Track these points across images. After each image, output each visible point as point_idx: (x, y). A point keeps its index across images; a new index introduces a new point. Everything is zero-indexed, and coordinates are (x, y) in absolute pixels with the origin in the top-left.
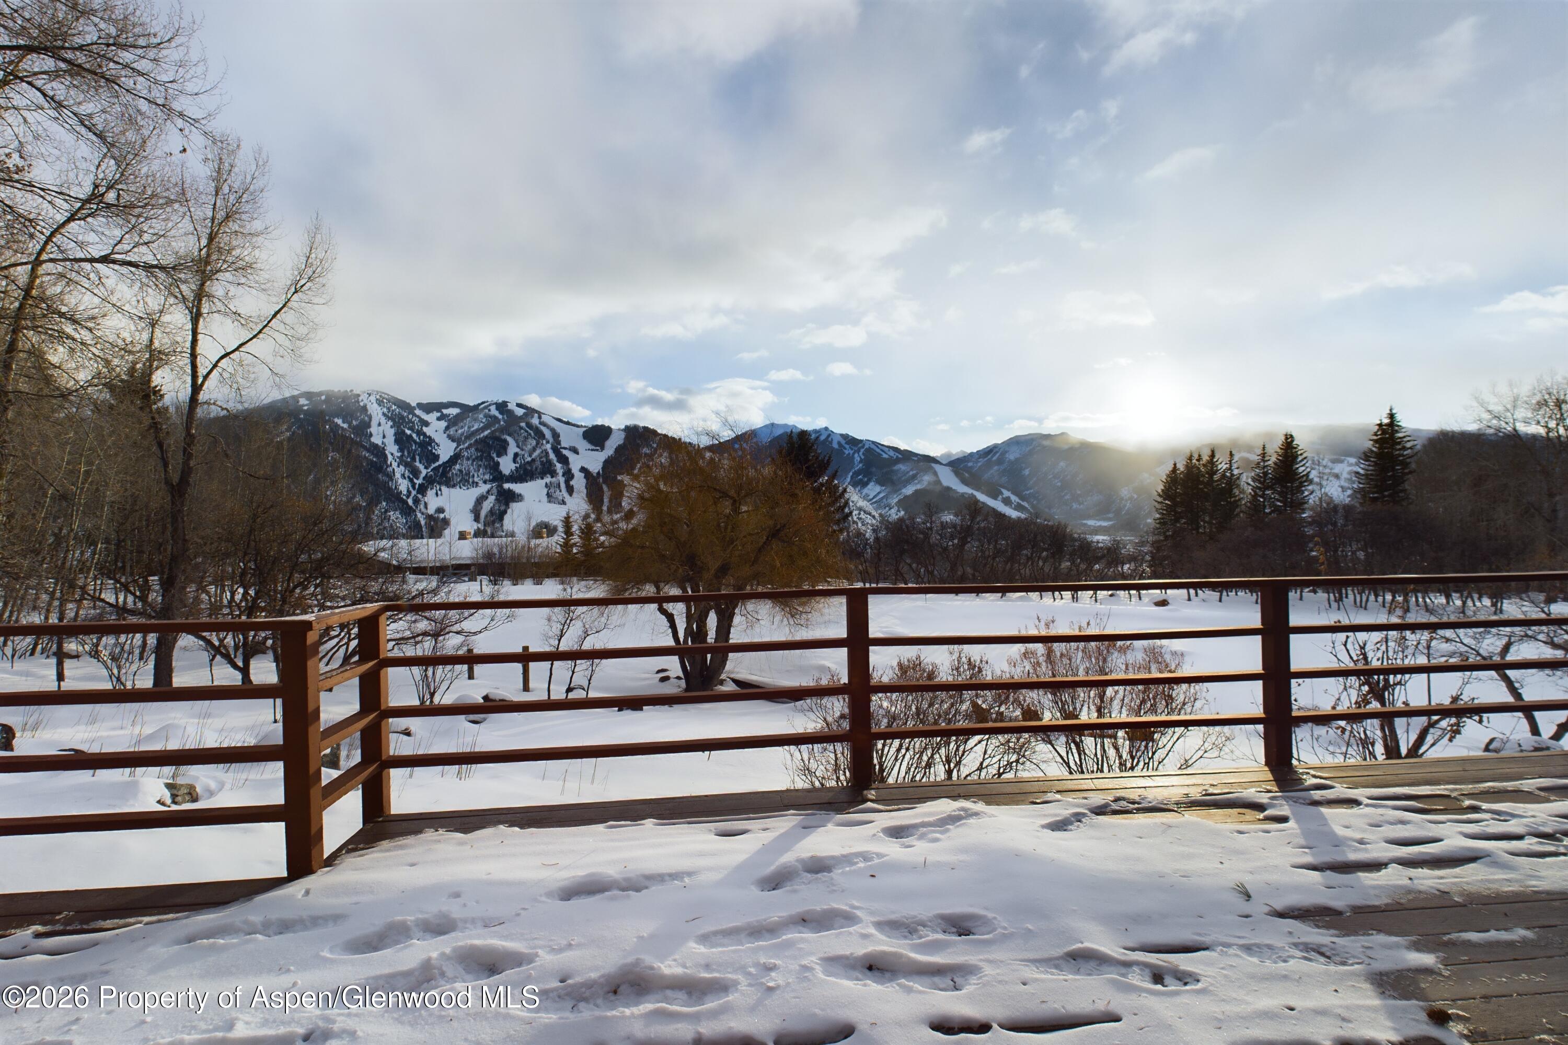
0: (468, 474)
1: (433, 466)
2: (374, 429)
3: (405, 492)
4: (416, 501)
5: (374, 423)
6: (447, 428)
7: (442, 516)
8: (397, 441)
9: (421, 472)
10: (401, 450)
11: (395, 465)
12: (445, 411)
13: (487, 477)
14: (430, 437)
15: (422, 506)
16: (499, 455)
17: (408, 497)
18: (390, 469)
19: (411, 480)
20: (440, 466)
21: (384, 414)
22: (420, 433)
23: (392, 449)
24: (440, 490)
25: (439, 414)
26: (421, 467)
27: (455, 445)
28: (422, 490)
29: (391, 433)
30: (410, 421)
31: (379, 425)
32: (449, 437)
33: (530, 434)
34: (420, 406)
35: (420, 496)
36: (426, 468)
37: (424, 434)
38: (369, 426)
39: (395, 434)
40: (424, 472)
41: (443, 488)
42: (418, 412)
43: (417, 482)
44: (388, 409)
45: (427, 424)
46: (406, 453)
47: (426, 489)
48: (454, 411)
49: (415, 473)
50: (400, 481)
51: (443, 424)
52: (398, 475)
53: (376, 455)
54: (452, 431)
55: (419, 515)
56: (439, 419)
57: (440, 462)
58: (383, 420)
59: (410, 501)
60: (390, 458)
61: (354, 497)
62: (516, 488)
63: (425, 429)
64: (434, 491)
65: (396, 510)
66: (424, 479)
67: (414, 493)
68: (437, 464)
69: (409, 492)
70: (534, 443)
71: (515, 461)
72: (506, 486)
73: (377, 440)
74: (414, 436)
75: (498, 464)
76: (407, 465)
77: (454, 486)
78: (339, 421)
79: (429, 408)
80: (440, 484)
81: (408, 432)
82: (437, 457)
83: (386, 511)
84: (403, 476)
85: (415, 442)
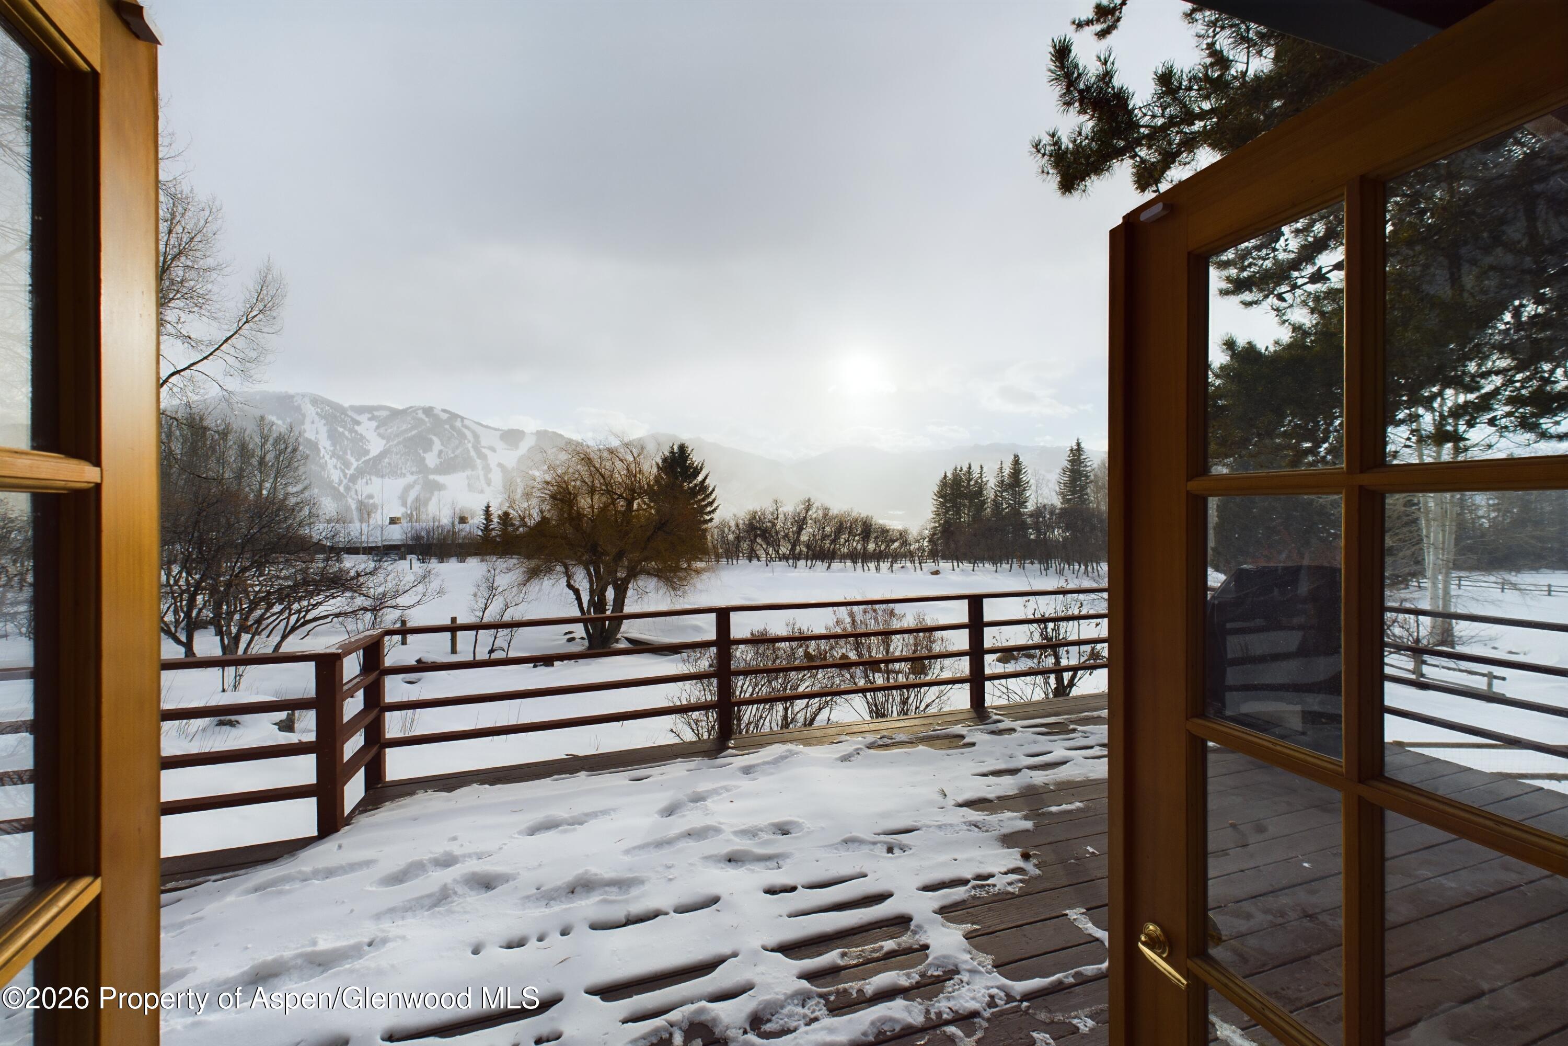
0: (396, 466)
1: (363, 459)
2: (307, 426)
3: (337, 481)
4: (348, 489)
5: (308, 421)
6: (377, 428)
7: (371, 501)
8: (330, 438)
9: (352, 464)
10: (334, 445)
11: (327, 457)
12: (376, 413)
13: (414, 469)
14: (361, 435)
15: (353, 493)
16: (425, 451)
17: (340, 485)
18: (322, 461)
19: (343, 471)
20: (370, 459)
21: (317, 413)
22: (352, 431)
23: (325, 444)
24: (370, 479)
25: (370, 416)
26: (353, 460)
27: (384, 442)
28: (353, 479)
29: (324, 430)
30: (343, 420)
31: (313, 422)
32: (380, 435)
33: (453, 435)
34: (353, 408)
35: (351, 484)
36: (357, 460)
37: (356, 432)
38: (303, 423)
39: (328, 431)
40: (355, 465)
41: (374, 478)
42: (350, 413)
43: (349, 472)
44: (322, 409)
45: (358, 423)
46: (338, 447)
47: (357, 478)
48: (384, 414)
49: (347, 465)
50: (332, 471)
51: (374, 424)
52: (330, 466)
53: (309, 449)
54: (382, 430)
55: (350, 500)
56: (370, 419)
57: (371, 455)
58: (317, 419)
59: (342, 489)
60: (323, 451)
62: (440, 479)
63: (356, 428)
64: (364, 480)
65: (328, 496)
66: (355, 470)
67: (345, 481)
68: (367, 458)
69: (341, 482)
70: (457, 442)
71: (439, 457)
72: (431, 477)
73: (310, 435)
74: (346, 433)
75: (424, 459)
76: (339, 458)
77: (383, 476)
78: (273, 418)
79: (361, 410)
80: (370, 474)
81: (341, 430)
82: (367, 452)
83: (319, 497)
84: (335, 467)
85: (347, 438)
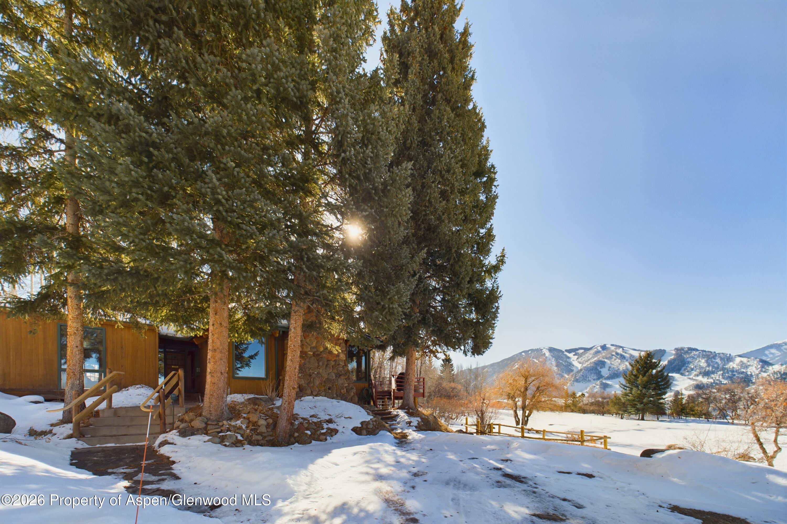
0: (586, 377)
6: (578, 358)
8: (557, 366)
13: (595, 377)
16: (601, 368)
29: (554, 363)
30: (562, 357)
34: (567, 351)
37: (568, 362)
44: (553, 353)
48: (581, 351)
54: (580, 360)
56: (574, 355)
62: (609, 382)
71: (609, 370)
72: (604, 381)
75: (600, 372)
76: (560, 374)
77: (580, 382)
78: (535, 360)
79: (570, 351)
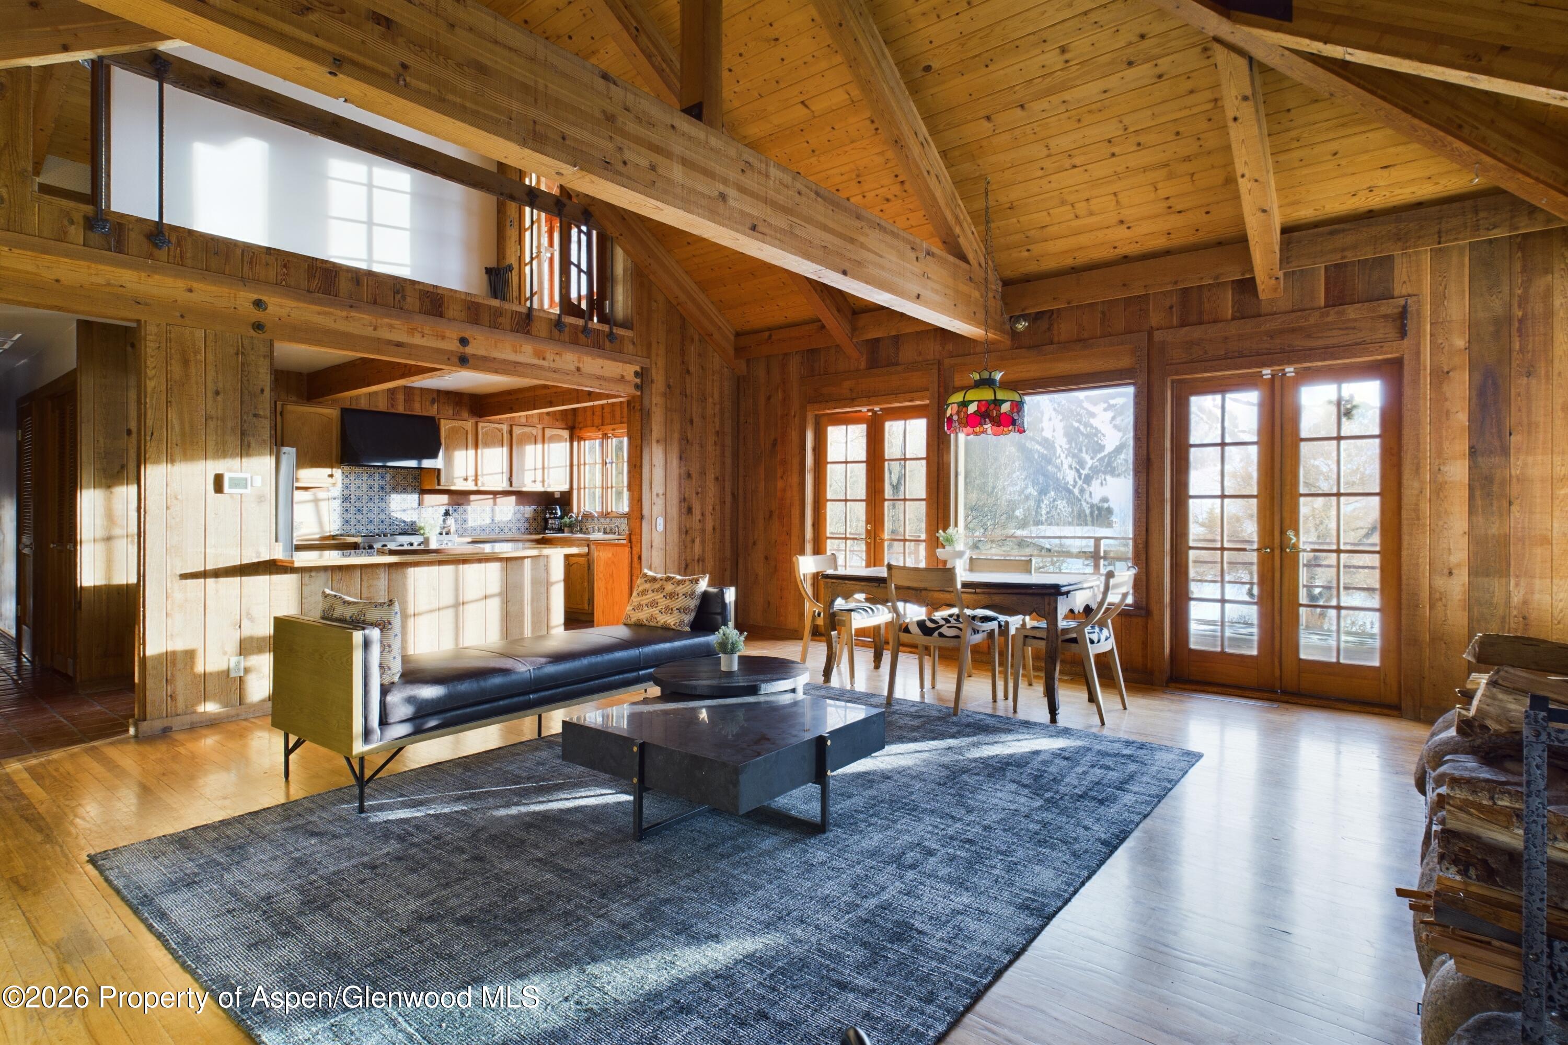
1: (1099, 456)
2: (1045, 424)
3: (1072, 482)
4: (1082, 491)
5: (1046, 418)
7: (1106, 505)
9: (1087, 463)
10: (1069, 442)
11: (1063, 456)
12: (1112, 402)
14: (1096, 428)
15: (1087, 496)
17: (1074, 487)
18: (1059, 461)
19: (1078, 471)
20: (1105, 456)
21: (1055, 409)
22: (1086, 425)
23: (1061, 442)
24: (1105, 479)
25: (1105, 405)
26: (1087, 458)
27: (1121, 434)
28: (1088, 480)
31: (1050, 419)
32: (1115, 427)
33: (1202, 419)
35: (1085, 486)
36: (1092, 458)
38: (1041, 421)
39: (1064, 427)
40: (1090, 462)
41: (1108, 477)
42: (1086, 405)
43: (1083, 472)
45: (1093, 415)
46: (1073, 445)
47: (1092, 478)
49: (1082, 463)
50: (1068, 471)
51: (1110, 414)
52: (1066, 466)
53: (1046, 448)
55: (1084, 504)
57: (1106, 452)
58: (1054, 414)
59: (1076, 491)
60: (1059, 450)
61: (1026, 488)
63: (1092, 421)
64: (1099, 481)
65: (1063, 499)
66: (1090, 469)
67: (1080, 483)
68: (1102, 454)
69: (1075, 482)
70: (1207, 427)
73: (1047, 434)
74: (1082, 428)
80: (1105, 473)
81: (1076, 425)
82: (1102, 448)
83: (1054, 501)
84: (1071, 467)
85: (1082, 434)
